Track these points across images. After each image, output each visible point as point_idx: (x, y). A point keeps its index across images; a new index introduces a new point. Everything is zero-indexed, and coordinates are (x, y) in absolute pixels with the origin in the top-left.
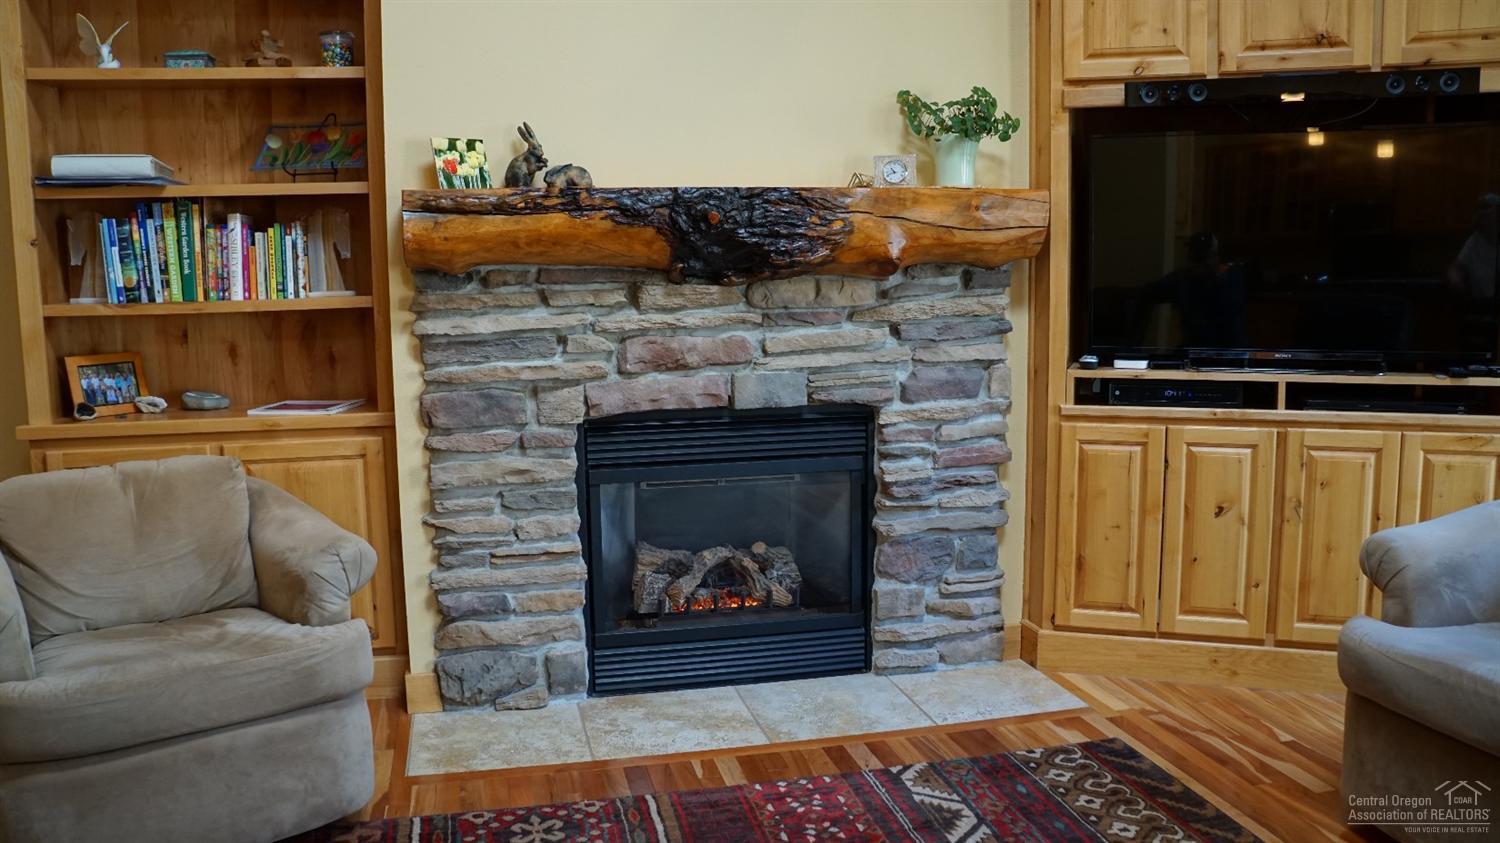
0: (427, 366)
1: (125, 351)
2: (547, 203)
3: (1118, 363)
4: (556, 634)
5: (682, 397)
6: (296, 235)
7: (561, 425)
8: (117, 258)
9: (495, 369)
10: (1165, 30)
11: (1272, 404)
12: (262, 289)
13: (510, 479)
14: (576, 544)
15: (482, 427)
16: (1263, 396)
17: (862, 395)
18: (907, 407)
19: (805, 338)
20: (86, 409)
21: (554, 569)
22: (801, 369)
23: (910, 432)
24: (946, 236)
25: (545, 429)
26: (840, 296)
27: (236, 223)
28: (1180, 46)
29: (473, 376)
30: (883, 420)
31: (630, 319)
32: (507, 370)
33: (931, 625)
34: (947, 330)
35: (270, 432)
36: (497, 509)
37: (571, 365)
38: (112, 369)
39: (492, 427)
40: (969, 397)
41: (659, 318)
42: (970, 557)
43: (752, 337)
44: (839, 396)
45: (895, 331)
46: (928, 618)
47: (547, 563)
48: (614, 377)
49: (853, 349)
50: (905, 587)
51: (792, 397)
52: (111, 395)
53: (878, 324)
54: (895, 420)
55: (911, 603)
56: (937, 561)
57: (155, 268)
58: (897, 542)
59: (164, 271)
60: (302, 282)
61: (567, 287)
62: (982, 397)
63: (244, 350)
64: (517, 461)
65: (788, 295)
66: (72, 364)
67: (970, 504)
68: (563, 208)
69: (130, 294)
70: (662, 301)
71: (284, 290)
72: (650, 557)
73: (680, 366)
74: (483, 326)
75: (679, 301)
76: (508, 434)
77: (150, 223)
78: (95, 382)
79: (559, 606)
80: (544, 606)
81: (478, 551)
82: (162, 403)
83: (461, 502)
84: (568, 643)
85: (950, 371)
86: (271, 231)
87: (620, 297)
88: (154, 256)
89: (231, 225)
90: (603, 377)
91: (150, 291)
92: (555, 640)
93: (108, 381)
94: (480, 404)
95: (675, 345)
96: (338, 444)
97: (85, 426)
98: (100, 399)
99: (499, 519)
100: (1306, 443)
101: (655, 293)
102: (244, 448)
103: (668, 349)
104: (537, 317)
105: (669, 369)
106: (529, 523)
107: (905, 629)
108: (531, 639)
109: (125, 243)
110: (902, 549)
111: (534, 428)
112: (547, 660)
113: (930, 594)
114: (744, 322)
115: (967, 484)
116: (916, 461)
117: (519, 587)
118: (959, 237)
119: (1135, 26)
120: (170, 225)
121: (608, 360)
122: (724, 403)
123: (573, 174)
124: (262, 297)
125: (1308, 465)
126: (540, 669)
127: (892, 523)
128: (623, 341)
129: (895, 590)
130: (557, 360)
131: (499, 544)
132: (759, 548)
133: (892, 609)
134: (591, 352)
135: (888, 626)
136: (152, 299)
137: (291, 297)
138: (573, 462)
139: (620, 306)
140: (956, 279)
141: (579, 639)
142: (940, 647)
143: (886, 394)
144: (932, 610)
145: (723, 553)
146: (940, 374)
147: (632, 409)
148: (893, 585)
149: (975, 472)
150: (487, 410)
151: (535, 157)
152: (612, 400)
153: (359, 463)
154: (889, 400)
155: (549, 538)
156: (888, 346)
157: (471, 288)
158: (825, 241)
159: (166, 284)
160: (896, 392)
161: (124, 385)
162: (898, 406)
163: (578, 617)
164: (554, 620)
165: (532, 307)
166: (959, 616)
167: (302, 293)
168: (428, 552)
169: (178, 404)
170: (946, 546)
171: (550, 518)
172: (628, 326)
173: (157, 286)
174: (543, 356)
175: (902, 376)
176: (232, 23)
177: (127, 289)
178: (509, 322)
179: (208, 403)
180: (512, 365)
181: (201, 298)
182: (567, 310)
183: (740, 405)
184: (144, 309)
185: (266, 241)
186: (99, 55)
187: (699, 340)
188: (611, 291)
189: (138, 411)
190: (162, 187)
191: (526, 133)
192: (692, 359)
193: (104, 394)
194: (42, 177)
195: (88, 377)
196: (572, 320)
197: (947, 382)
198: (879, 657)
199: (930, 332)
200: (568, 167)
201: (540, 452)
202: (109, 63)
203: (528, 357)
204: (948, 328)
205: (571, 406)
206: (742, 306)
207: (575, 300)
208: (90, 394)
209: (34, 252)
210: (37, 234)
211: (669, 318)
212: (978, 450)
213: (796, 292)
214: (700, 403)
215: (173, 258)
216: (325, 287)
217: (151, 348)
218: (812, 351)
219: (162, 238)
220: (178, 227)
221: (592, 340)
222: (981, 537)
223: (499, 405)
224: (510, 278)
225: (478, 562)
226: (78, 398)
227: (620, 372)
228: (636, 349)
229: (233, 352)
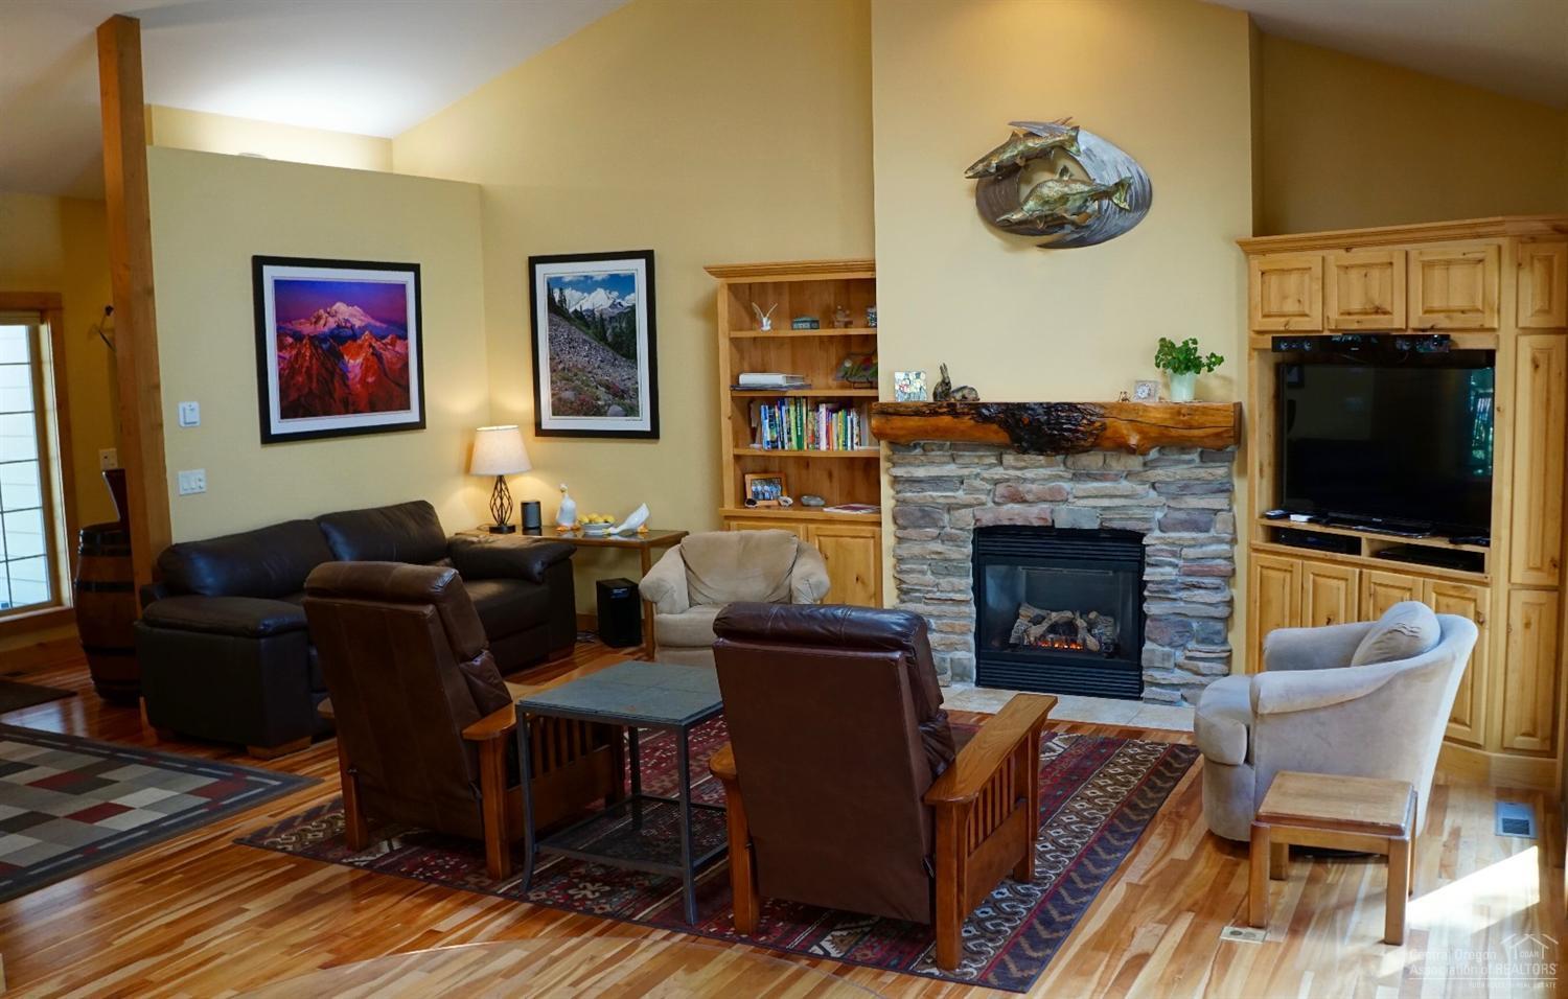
0: (898, 492)
1: (780, 472)
2: (940, 411)
3: (1293, 517)
4: (958, 647)
5: (1026, 519)
6: (853, 416)
7: (961, 529)
8: (767, 426)
9: (925, 497)
10: (1299, 301)
11: (1358, 552)
12: (835, 444)
13: (934, 556)
14: (971, 595)
15: (920, 527)
16: (1353, 546)
17: (1131, 525)
18: (1163, 535)
19: (1095, 488)
20: (752, 502)
21: (955, 609)
22: (1095, 507)
23: (1162, 550)
24: (1165, 432)
25: (953, 531)
26: (1118, 464)
27: (823, 409)
28: (1307, 312)
29: (916, 499)
30: (1145, 541)
31: (998, 473)
32: (931, 496)
33: (1178, 676)
34: (1186, 488)
35: (830, 521)
36: (929, 572)
37: (968, 496)
38: (769, 482)
39: (926, 527)
40: (1201, 531)
41: (1013, 473)
42: (1203, 635)
43: (1066, 486)
44: (1116, 525)
45: (1153, 485)
46: (1177, 671)
47: (950, 605)
48: (990, 504)
49: (1126, 497)
50: (1161, 648)
51: (1090, 524)
52: (767, 495)
53: (1143, 483)
54: (1153, 542)
55: (1163, 660)
56: (1181, 634)
57: (785, 431)
58: (1156, 619)
59: (789, 433)
60: (855, 441)
61: (967, 453)
62: (1212, 533)
63: (836, 473)
64: (937, 546)
65: (1085, 463)
66: (748, 478)
67: (1201, 600)
68: (948, 413)
69: (773, 444)
70: (1014, 464)
71: (846, 445)
72: (1027, 611)
73: (1024, 501)
74: (920, 472)
75: (1023, 464)
76: (934, 531)
77: (784, 408)
78: (759, 488)
79: (957, 630)
80: (950, 630)
81: (917, 594)
82: (791, 501)
83: (909, 566)
84: (964, 652)
85: (1188, 514)
86: (840, 413)
87: (993, 460)
88: (784, 425)
89: (821, 410)
90: (983, 504)
91: (783, 443)
92: (956, 649)
93: (766, 488)
94: (919, 514)
95: (1021, 489)
96: (863, 530)
97: (751, 511)
98: (761, 497)
99: (929, 577)
100: (1373, 580)
101: (1009, 459)
102: (818, 528)
103: (1018, 491)
104: (950, 470)
105: (1019, 502)
106: (944, 582)
107: (1158, 676)
108: (942, 647)
109: (772, 418)
110: (1158, 624)
111: (948, 530)
112: (952, 660)
113: (1179, 656)
114: (1061, 477)
115: (1200, 588)
116: (1168, 569)
117: (939, 617)
118: (1174, 432)
119: (1285, 298)
120: (792, 408)
121: (988, 494)
122: (1050, 524)
123: (966, 392)
124: (835, 448)
125: (1373, 595)
126: (948, 665)
127: (1152, 608)
128: (996, 484)
129: (1153, 650)
130: (960, 493)
131: (929, 592)
132: (1093, 615)
133: (1151, 661)
134: (977, 490)
135: (1150, 673)
136: (783, 447)
137: (849, 449)
138: (969, 549)
139: (994, 465)
140: (1195, 456)
141: (969, 651)
142: (1183, 691)
143: (1147, 526)
144: (1177, 666)
145: (1069, 614)
146: (1182, 516)
147: (999, 523)
148: (1154, 646)
149: (1207, 581)
150: (923, 517)
151: (946, 383)
152: (988, 519)
153: (872, 541)
154: (1149, 530)
155: (954, 591)
156: (1150, 496)
157: (918, 451)
158: (1091, 434)
159: (790, 440)
160: (1154, 525)
161: (774, 490)
162: (1157, 533)
163: (971, 639)
164: (954, 638)
165: (949, 463)
166: (1197, 673)
167: (855, 447)
168: (896, 592)
169: (799, 503)
170: (1188, 626)
171: (955, 580)
172: (996, 477)
173: (786, 441)
174: (952, 491)
175: (1159, 515)
176: (832, 297)
177: (772, 442)
178: (934, 471)
179: (813, 502)
180: (935, 494)
181: (805, 447)
182: (966, 466)
183: (1057, 526)
184: (779, 453)
185: (837, 418)
186: (762, 323)
187: (1034, 487)
188: (987, 456)
189: (780, 504)
190: (785, 392)
191: (943, 369)
192: (1029, 497)
193: (764, 495)
194: (735, 385)
195: (756, 485)
196: (966, 472)
197: (1186, 521)
198: (1147, 692)
199: (1173, 489)
200: (964, 388)
201: (951, 543)
202: (767, 324)
203: (945, 490)
204: (1186, 487)
205: (967, 518)
206: (1062, 468)
207: (967, 460)
208: (756, 494)
209: (729, 422)
210: (733, 411)
211: (1019, 473)
212: (1208, 566)
213: (1093, 461)
214: (1036, 523)
215: (793, 424)
216: (867, 442)
217: (792, 471)
218: (1102, 497)
219: (789, 416)
220: (796, 410)
221: (977, 483)
222: (1211, 623)
223: (929, 516)
224: (934, 447)
225: (918, 600)
226: (749, 496)
227: (994, 502)
228: (1001, 489)
229: (830, 475)
